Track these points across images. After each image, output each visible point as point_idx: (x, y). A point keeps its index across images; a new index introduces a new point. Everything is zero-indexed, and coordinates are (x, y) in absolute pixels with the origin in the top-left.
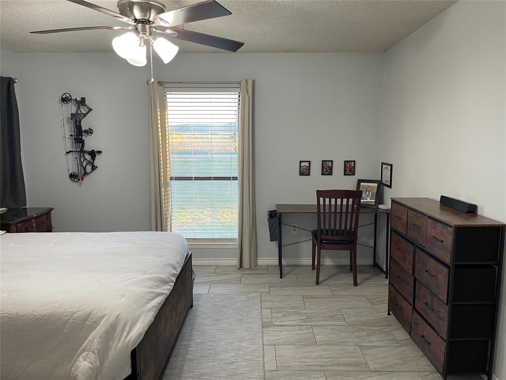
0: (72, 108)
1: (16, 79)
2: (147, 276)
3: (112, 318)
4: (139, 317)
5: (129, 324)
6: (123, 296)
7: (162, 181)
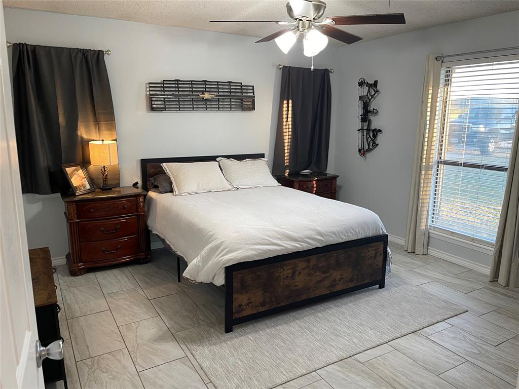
0: (364, 91)
1: (332, 69)
2: (277, 229)
3: (219, 242)
4: (239, 249)
5: (227, 250)
6: (238, 232)
7: (424, 164)
